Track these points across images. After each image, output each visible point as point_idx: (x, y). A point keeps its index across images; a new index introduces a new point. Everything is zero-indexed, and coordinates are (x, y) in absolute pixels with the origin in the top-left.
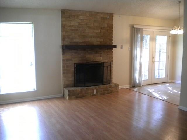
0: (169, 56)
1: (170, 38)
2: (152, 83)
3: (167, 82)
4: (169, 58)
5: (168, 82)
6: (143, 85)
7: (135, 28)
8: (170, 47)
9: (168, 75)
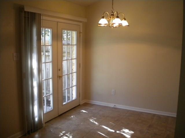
0: (80, 64)
1: (81, 34)
2: (60, 114)
3: (79, 105)
4: (80, 67)
5: (81, 104)
6: (46, 123)
7: (25, 12)
8: (81, 49)
9: (80, 94)
